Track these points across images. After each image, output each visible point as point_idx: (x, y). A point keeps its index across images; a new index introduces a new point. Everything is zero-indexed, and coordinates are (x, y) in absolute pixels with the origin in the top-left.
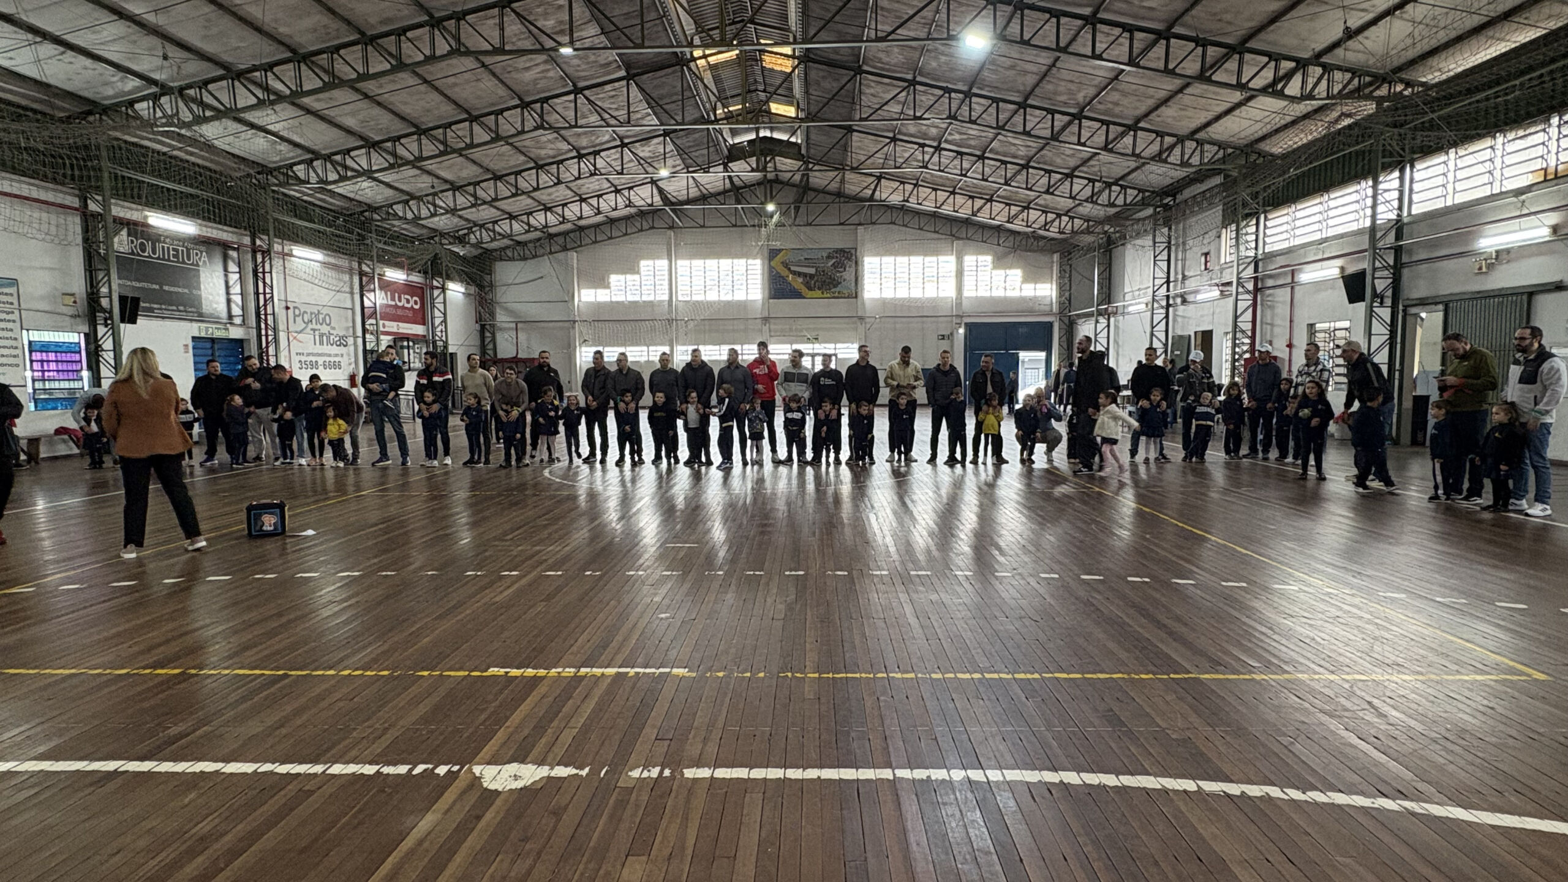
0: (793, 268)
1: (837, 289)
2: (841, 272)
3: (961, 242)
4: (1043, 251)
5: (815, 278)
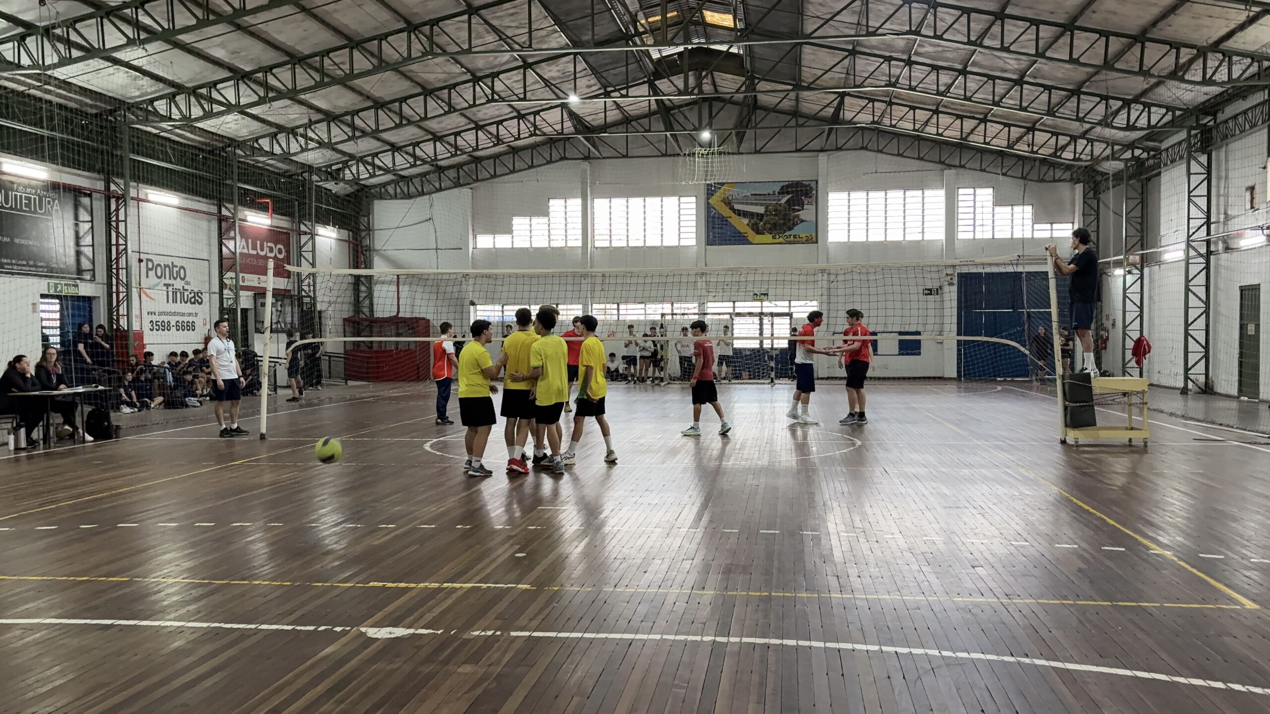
0: (737, 207)
1: (792, 232)
2: (799, 210)
3: (953, 171)
4: (1060, 180)
5: (765, 218)
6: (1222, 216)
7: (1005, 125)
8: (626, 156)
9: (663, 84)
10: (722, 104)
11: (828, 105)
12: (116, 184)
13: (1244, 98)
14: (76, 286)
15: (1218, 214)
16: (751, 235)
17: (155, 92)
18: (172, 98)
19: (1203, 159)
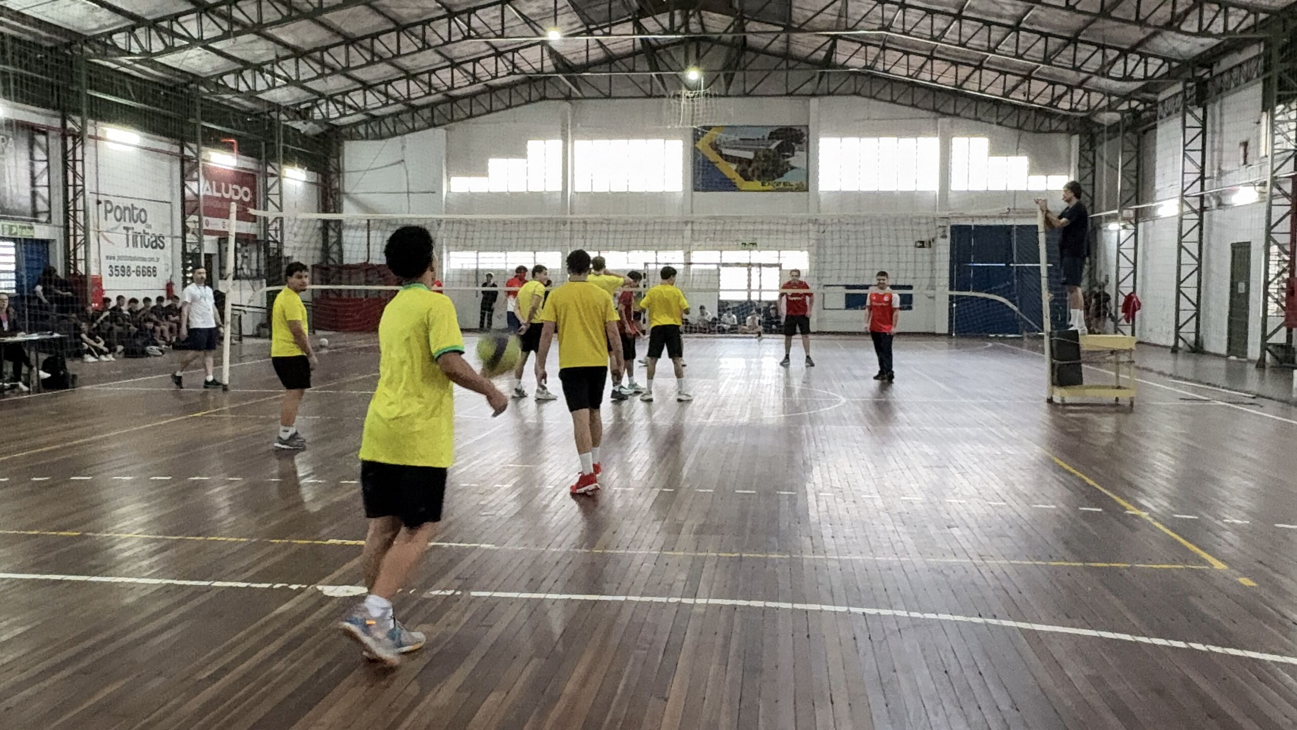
0: (724, 151)
1: (782, 180)
2: (788, 157)
3: (947, 120)
4: (1056, 131)
5: (754, 165)
6: (1216, 172)
7: (1001, 72)
8: (609, 97)
9: (648, 23)
10: (709, 45)
11: (819, 48)
12: (73, 122)
13: (1240, 51)
14: (31, 228)
15: (1212, 169)
16: (738, 180)
17: (114, 24)
18: (131, 30)
19: (1199, 112)
